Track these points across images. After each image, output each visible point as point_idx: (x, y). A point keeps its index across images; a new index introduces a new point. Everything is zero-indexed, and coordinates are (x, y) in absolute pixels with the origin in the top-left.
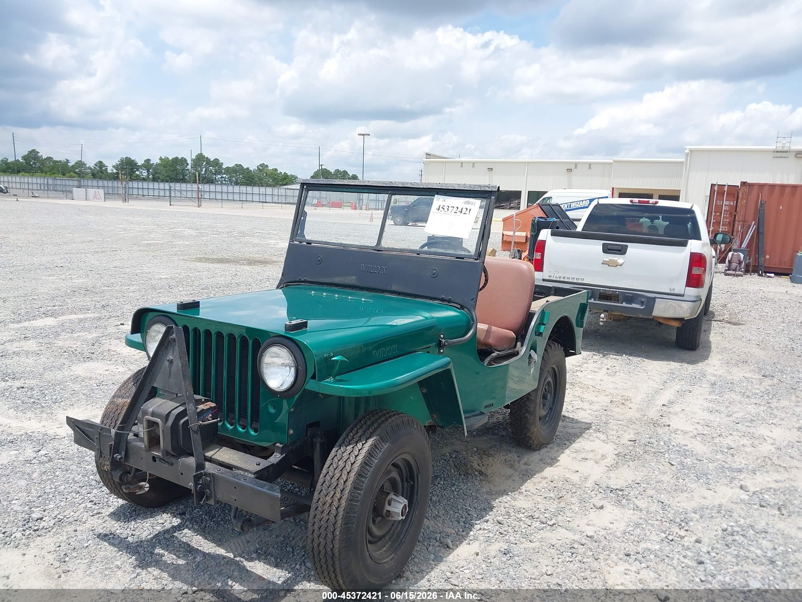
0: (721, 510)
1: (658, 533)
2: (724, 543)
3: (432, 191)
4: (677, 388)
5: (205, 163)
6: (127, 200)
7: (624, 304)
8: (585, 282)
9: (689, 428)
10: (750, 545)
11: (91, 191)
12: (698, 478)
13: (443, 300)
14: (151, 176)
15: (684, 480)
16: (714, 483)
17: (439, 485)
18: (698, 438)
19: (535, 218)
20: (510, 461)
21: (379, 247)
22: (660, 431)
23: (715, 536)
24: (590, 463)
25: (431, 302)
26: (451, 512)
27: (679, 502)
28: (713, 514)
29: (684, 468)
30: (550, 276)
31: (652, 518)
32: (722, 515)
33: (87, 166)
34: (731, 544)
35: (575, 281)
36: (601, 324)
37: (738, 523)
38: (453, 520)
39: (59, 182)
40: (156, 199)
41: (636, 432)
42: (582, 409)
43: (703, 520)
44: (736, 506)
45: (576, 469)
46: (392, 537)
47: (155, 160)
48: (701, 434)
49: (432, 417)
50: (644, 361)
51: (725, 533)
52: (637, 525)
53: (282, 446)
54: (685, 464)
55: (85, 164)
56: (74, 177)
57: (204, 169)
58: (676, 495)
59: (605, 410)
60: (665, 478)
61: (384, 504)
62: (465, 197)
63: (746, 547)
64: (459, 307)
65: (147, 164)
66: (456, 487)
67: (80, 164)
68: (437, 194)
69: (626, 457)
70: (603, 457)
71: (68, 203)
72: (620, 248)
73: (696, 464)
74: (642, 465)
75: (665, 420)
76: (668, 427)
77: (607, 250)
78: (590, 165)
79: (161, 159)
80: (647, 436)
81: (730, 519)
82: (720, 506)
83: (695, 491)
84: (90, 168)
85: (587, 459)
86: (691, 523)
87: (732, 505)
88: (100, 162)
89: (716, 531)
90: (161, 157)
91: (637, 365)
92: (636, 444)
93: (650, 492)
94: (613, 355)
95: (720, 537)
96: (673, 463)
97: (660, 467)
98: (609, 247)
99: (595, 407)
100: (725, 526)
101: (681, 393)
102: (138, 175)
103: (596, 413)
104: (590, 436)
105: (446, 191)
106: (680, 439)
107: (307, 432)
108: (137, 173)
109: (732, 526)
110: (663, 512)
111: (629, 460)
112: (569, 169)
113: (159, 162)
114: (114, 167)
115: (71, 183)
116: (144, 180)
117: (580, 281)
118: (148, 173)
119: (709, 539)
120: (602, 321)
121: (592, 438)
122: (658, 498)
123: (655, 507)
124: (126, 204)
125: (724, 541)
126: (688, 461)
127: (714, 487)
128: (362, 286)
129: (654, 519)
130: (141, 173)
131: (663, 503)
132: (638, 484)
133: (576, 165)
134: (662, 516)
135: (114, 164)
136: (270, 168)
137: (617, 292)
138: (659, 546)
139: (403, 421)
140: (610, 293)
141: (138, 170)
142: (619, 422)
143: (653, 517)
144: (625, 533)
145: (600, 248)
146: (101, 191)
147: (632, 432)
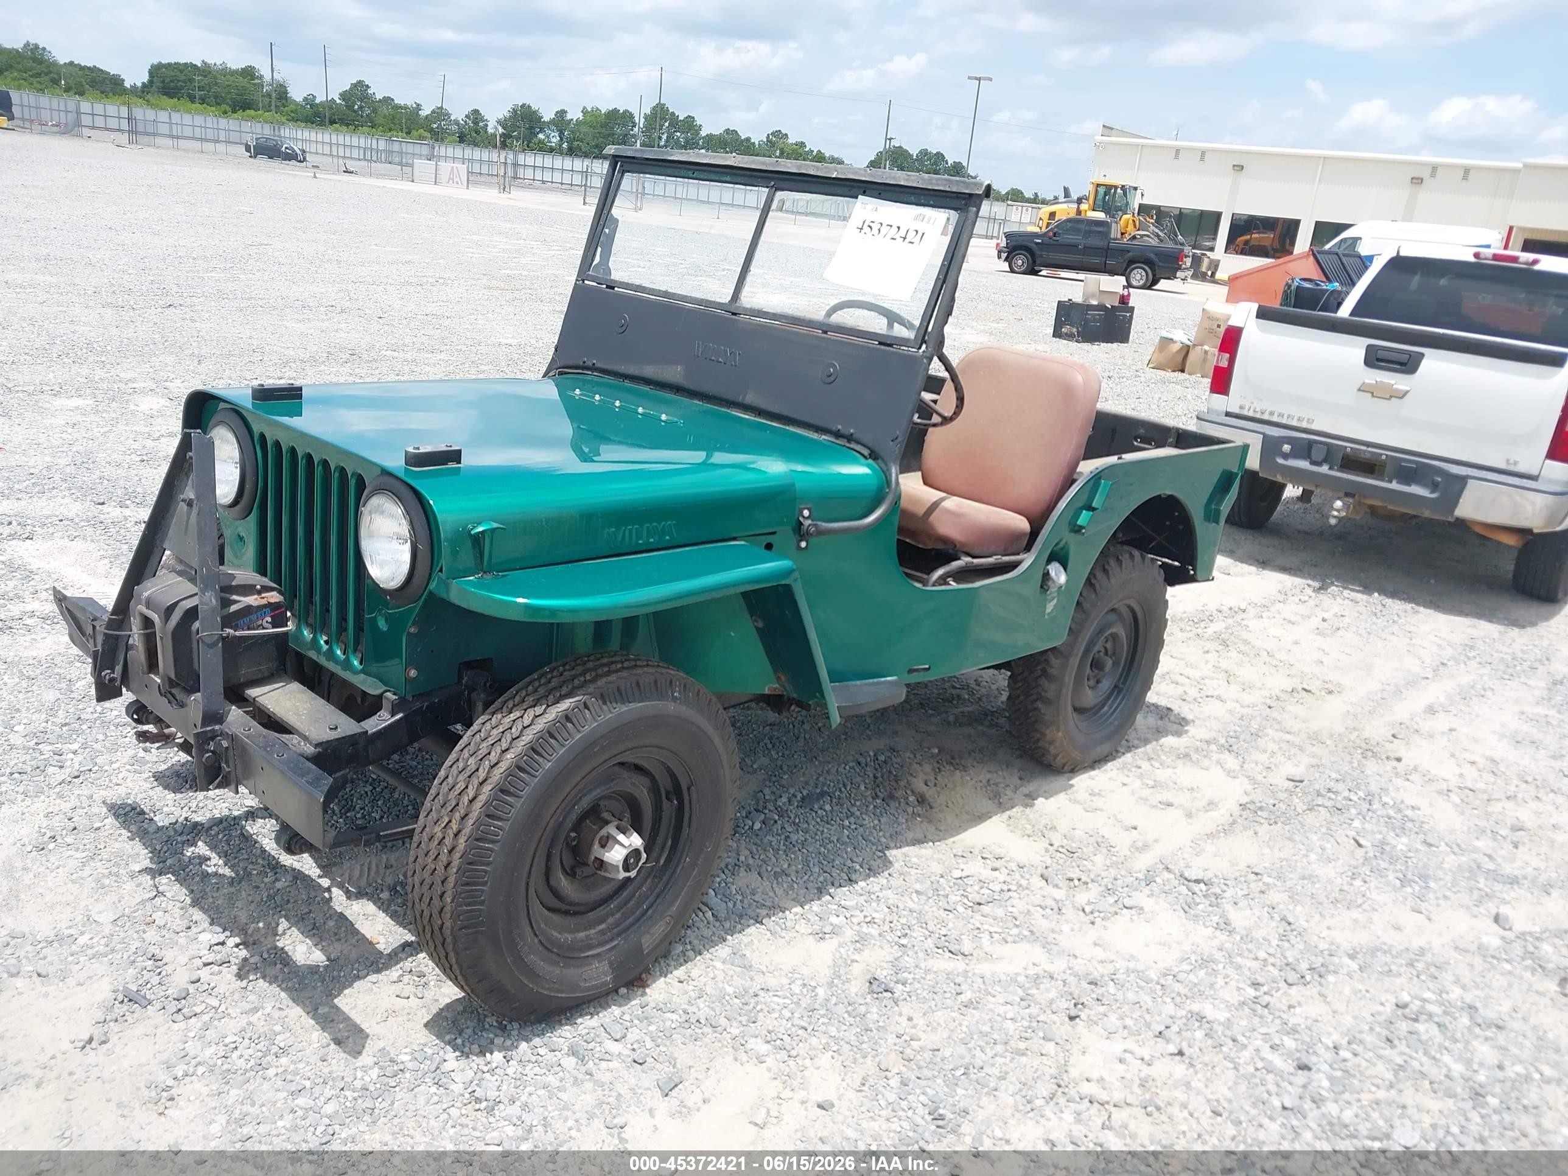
0: (1417, 960)
1: (1242, 985)
2: (1385, 1032)
3: (853, 187)
4: (1465, 680)
5: (667, 124)
6: (507, 189)
7: (1394, 485)
8: (1314, 427)
9: (1447, 771)
10: (1446, 1049)
11: (445, 167)
12: (1404, 881)
13: (838, 435)
14: (565, 145)
15: (1365, 882)
16: (1437, 898)
17: (819, 812)
18: (1455, 798)
19: (1293, 280)
20: (996, 784)
21: (734, 306)
22: (1372, 767)
23: (1372, 1015)
24: (1175, 814)
25: (815, 436)
26: (816, 869)
27: (1329, 928)
28: (1393, 967)
29: (1384, 856)
30: (1241, 407)
31: (1246, 953)
32: (1415, 973)
33: (453, 118)
34: (1400, 1039)
35: (1294, 423)
36: (1333, 521)
37: (1444, 995)
38: (810, 885)
39: (396, 147)
40: (565, 191)
41: (1314, 761)
42: (1219, 698)
43: (1365, 975)
44: (1460, 957)
45: (1134, 824)
46: (625, 904)
47: (574, 114)
48: (1466, 788)
49: (778, 678)
50: (1417, 612)
51: (1400, 1012)
52: (1206, 962)
53: (395, 697)
54: (1387, 848)
55: (448, 115)
56: (424, 138)
57: (664, 137)
58: (1333, 911)
59: (1270, 707)
60: (1327, 872)
61: (592, 844)
62: (917, 205)
63: (1433, 1053)
64: (866, 452)
65: (560, 121)
66: (852, 820)
67: (440, 114)
68: (864, 193)
69: (1259, 813)
70: (1212, 805)
71: (405, 188)
72: (1404, 358)
73: (1417, 851)
74: (1288, 834)
75: (1398, 748)
76: (1395, 763)
77: (1373, 359)
78: (1467, 171)
79: (585, 112)
80: (1334, 775)
81: (1430, 985)
82: (1422, 952)
83: (1380, 910)
84: (457, 123)
85: (1170, 805)
86: (1331, 978)
87: (1453, 954)
88: (476, 112)
89: (1382, 1004)
90: (584, 108)
91: (1396, 618)
92: (1298, 790)
93: (1274, 897)
94: (1352, 590)
95: (1383, 1018)
96: (1362, 841)
97: (1328, 846)
98: (1381, 354)
99: (1247, 699)
100: (1405, 997)
101: (1465, 696)
102: (541, 142)
103: (1245, 711)
104: (1205, 757)
105: (882, 187)
106: (1409, 794)
107: (460, 678)
108: (541, 136)
109: (1424, 1000)
110: (1280, 943)
111: (1262, 821)
112: (1417, 179)
113: (580, 116)
114: (499, 122)
115: (417, 149)
116: (551, 150)
117: (1304, 425)
118: (561, 139)
119: (1355, 1018)
120: (1335, 517)
121: (1206, 763)
122: (1286, 913)
123: (1270, 930)
124: (506, 195)
125: (1387, 1029)
126: (1401, 844)
127: (1431, 908)
128: (692, 387)
129: (1251, 956)
130: (548, 137)
131: (1289, 924)
132: (1257, 874)
133: (1434, 169)
134: (1272, 951)
135: (501, 117)
136: (791, 140)
137: (1384, 457)
138: (1227, 1015)
139: (638, 683)
140: (1368, 456)
141: (542, 130)
142: (1288, 737)
143: (1250, 951)
144: (1165, 975)
145: (1361, 354)
146: (463, 168)
147: (1305, 760)
